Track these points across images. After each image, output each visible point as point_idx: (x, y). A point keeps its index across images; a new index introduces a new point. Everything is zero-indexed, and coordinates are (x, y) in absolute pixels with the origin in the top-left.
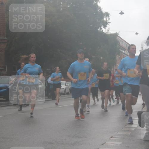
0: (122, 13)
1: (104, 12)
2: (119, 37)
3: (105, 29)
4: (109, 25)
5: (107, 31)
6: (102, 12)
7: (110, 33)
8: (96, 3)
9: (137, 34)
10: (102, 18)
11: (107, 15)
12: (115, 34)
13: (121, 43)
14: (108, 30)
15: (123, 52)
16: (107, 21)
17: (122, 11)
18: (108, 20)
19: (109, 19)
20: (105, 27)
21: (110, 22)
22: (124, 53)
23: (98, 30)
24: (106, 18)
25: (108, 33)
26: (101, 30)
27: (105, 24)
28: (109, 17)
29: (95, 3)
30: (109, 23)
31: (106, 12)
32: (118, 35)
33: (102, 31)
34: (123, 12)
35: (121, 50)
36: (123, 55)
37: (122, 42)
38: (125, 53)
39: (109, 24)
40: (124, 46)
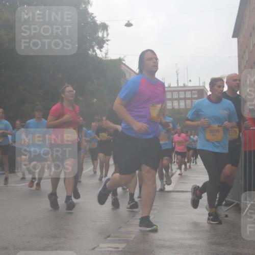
0: (129, 25)
1: (98, 22)
2: (125, 65)
3: (101, 51)
4: (107, 44)
5: (104, 56)
6: (95, 22)
7: (109, 59)
8: (86, 7)
10: (96, 32)
11: (104, 27)
12: (117, 59)
13: (128, 76)
14: (106, 54)
16: (103, 37)
17: (129, 21)
18: (105, 35)
20: (101, 47)
21: (109, 40)
23: (88, 53)
24: (102, 32)
25: (106, 58)
26: (94, 53)
27: (101, 43)
28: (107, 30)
29: (84, 6)
30: (108, 40)
31: (102, 23)
32: (124, 62)
33: (96, 54)
34: (131, 22)
37: (130, 73)
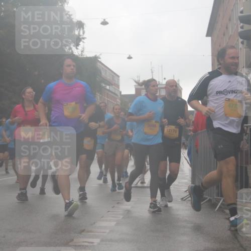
0: (104, 23)
1: (75, 20)
2: (101, 62)
3: (77, 49)
4: (83, 42)
5: (80, 53)
7: (85, 56)
8: (62, 5)
9: (130, 58)
11: (80, 25)
12: (93, 57)
13: (103, 74)
14: (82, 51)
15: (108, 87)
16: (79, 34)
17: (104, 20)
18: (81, 33)
19: (84, 33)
20: (77, 45)
21: (86, 38)
22: (109, 90)
24: (78, 30)
25: (82, 55)
26: (71, 51)
27: (78, 40)
28: (83, 28)
29: (60, 4)
30: (84, 38)
31: (78, 21)
32: (99, 60)
34: (106, 20)
35: (104, 85)
36: (108, 94)
37: (106, 70)
38: (111, 90)
39: (83, 40)
40: (108, 78)
